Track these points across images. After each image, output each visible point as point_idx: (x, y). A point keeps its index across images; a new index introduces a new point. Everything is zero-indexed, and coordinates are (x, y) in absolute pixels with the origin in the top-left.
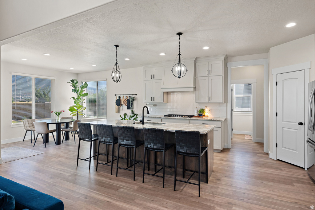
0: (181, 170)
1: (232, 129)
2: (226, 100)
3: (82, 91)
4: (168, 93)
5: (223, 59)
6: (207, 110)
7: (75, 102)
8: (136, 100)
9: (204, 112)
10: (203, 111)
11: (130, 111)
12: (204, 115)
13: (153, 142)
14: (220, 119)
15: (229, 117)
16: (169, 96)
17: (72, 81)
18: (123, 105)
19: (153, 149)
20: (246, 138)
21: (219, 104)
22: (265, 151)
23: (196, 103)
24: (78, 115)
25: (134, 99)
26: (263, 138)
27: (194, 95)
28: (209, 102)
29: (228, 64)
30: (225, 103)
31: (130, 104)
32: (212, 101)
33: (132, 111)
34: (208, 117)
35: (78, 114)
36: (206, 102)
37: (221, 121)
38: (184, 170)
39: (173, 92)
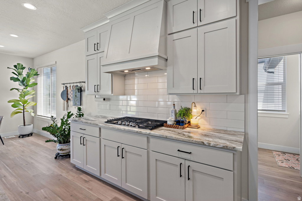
2: (243, 88)
6: (195, 111)
9: (188, 116)
10: (187, 112)
12: (189, 122)
23: (170, 94)
24: (24, 112)
28: (199, 91)
32: (206, 89)
34: (198, 126)
35: (24, 110)
36: (192, 91)
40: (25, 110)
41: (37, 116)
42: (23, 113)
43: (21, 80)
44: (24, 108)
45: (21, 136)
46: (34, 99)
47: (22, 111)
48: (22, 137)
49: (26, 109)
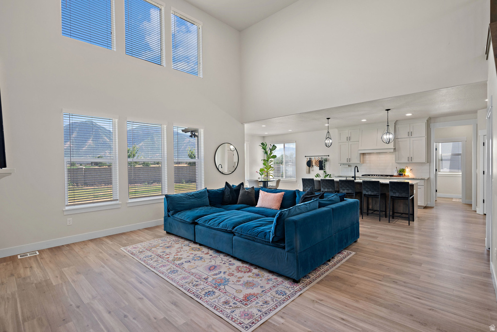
0: (391, 213)
1: (436, 191)
2: (429, 160)
3: (270, 154)
4: (364, 154)
5: (426, 121)
6: (408, 170)
7: (264, 164)
8: (328, 161)
9: (404, 172)
10: (403, 170)
11: (322, 172)
12: (404, 175)
13: (370, 191)
14: (423, 178)
15: (432, 177)
16: (365, 156)
17: (262, 144)
18: (314, 166)
19: (371, 195)
20: (454, 200)
21: (421, 164)
22: (473, 209)
23: (396, 163)
25: (326, 160)
26: (472, 199)
27: (394, 156)
28: (411, 162)
29: (432, 125)
30: (428, 162)
31: (323, 165)
32: (414, 161)
33: (325, 172)
34: (408, 176)
35: (267, 174)
36: (407, 162)
37: (424, 179)
38: (393, 213)
39: (369, 154)
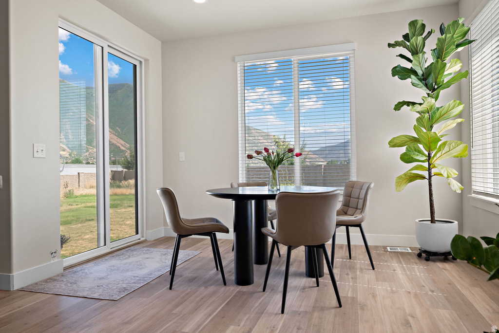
40: (433, 171)
41: (473, 195)
42: (426, 181)
43: (420, 72)
44: (429, 165)
45: (424, 255)
46: (463, 133)
47: (426, 174)
48: (427, 260)
49: (434, 167)
